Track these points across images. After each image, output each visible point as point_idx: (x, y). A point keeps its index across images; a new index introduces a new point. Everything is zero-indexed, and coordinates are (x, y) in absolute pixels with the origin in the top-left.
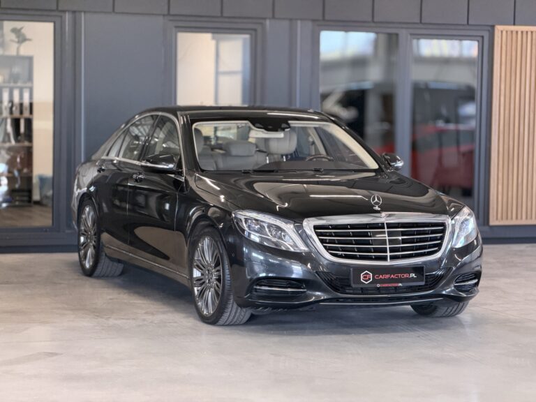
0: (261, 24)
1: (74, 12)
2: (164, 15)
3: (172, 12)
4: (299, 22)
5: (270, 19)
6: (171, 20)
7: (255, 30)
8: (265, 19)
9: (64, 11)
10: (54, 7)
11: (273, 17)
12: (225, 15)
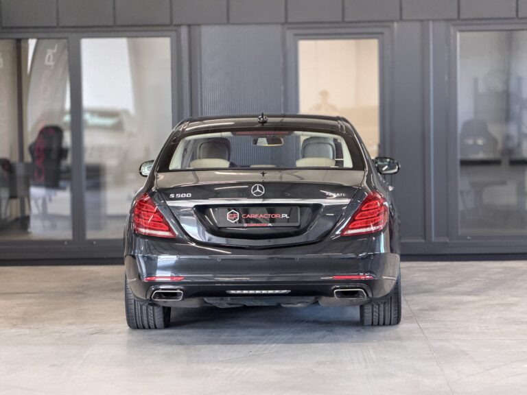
0: (389, 27)
1: (189, 26)
2: (282, 24)
3: (290, 20)
4: (431, 23)
5: (397, 21)
6: (289, 29)
7: (382, 33)
8: (393, 21)
9: (180, 25)
10: (168, 22)
11: (401, 19)
12: (346, 20)
